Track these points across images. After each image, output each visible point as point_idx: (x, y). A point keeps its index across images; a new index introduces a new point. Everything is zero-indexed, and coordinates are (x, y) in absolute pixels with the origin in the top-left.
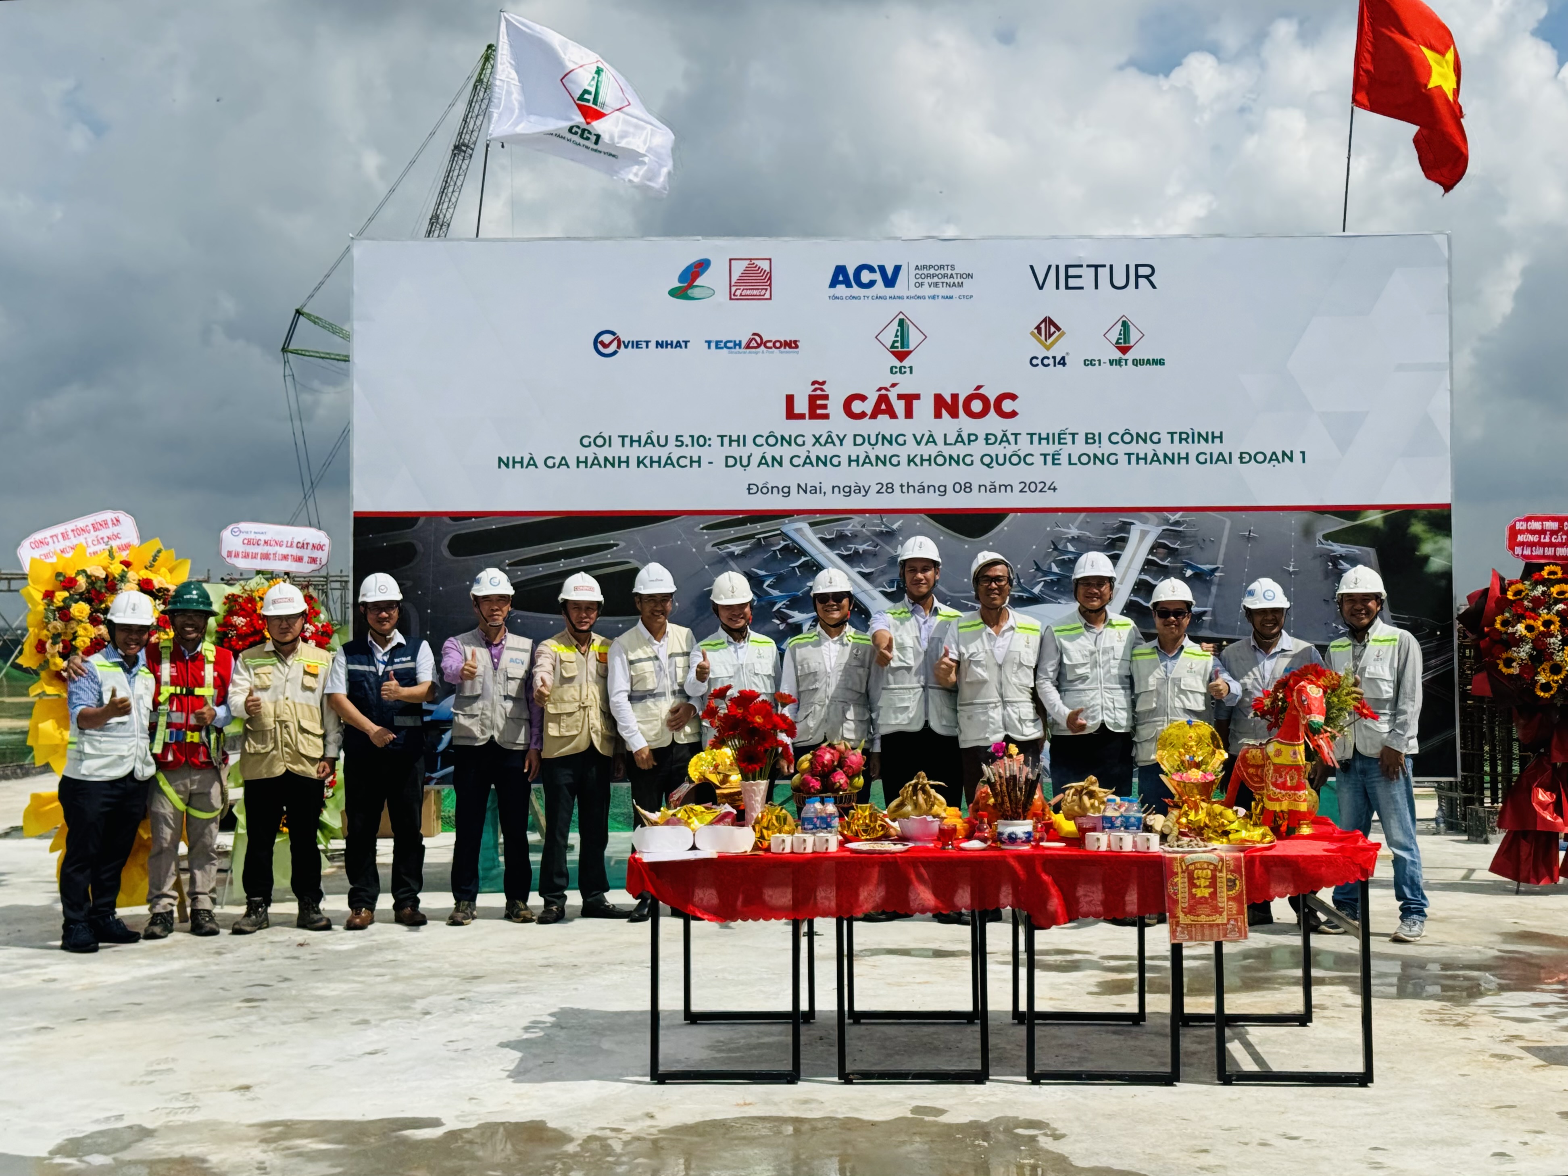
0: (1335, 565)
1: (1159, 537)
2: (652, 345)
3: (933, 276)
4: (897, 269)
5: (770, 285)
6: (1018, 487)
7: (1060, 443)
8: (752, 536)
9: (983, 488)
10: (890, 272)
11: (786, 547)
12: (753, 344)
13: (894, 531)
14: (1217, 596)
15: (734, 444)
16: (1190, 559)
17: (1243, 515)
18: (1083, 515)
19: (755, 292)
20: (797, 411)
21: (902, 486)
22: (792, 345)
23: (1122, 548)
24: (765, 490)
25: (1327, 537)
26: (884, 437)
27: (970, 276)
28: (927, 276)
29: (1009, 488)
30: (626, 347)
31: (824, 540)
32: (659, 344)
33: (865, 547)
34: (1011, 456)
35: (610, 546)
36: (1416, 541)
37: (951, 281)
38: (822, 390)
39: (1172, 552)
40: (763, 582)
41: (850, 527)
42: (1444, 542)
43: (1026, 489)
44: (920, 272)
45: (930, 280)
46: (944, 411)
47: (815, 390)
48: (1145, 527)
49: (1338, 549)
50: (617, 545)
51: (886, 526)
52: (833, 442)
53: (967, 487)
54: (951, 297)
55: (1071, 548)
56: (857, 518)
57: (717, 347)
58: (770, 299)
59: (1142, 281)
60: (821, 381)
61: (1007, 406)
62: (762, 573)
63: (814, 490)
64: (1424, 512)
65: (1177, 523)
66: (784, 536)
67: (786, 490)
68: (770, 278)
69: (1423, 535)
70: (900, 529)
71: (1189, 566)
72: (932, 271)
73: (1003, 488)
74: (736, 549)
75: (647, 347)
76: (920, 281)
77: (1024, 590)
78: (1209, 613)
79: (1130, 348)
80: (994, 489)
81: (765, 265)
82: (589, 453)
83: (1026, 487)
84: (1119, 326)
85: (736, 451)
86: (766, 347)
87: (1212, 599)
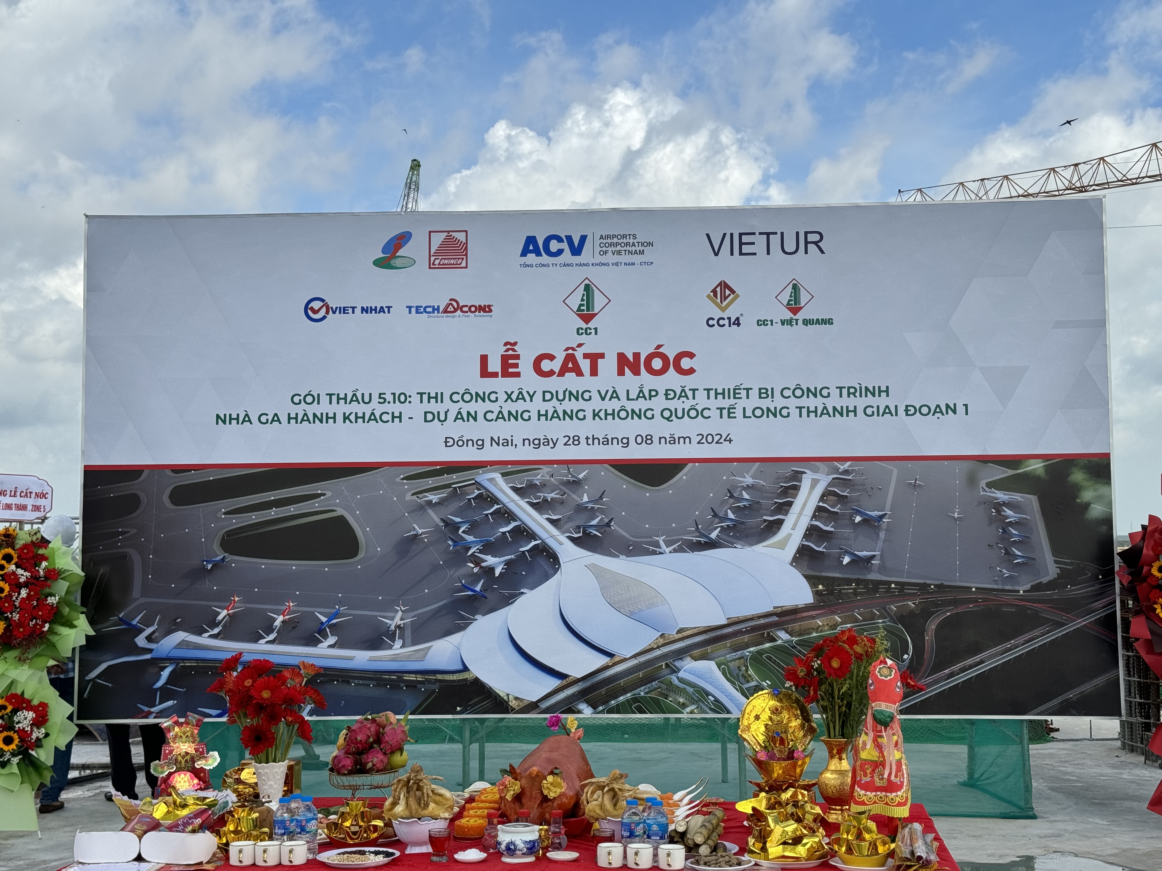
0: (998, 512)
1: (829, 485)
2: (358, 310)
3: (617, 244)
4: (583, 238)
5: (466, 255)
6: (695, 439)
7: (735, 398)
8: (448, 486)
9: (663, 440)
10: (576, 243)
11: (479, 496)
12: (451, 309)
13: (580, 480)
14: (885, 540)
15: (433, 401)
16: (859, 506)
17: (910, 464)
18: (757, 464)
19: (452, 262)
20: (490, 369)
21: (587, 438)
22: (486, 309)
23: (795, 496)
24: (460, 443)
25: (990, 485)
26: (571, 393)
27: (650, 244)
28: (611, 245)
29: (687, 440)
30: (334, 312)
31: (515, 490)
32: (364, 310)
33: (553, 495)
34: (689, 411)
35: (319, 496)
36: (1076, 489)
37: (634, 249)
38: (514, 350)
39: (842, 499)
40: (459, 528)
41: (539, 477)
42: (1103, 490)
43: (704, 440)
44: (604, 241)
45: (614, 249)
46: (627, 370)
47: (507, 350)
48: (816, 476)
49: (1001, 496)
50: (324, 495)
51: (573, 476)
52: (524, 399)
53: (648, 439)
54: (633, 264)
55: (746, 496)
56: (546, 469)
57: (417, 312)
58: (466, 267)
59: (812, 247)
60: (513, 342)
61: (686, 363)
62: (458, 520)
63: (506, 443)
64: (1085, 461)
65: (846, 472)
66: (478, 485)
67: (480, 443)
68: (466, 248)
69: (1085, 483)
70: (586, 478)
71: (858, 512)
72: (615, 240)
73: (682, 440)
74: (434, 498)
75: (353, 312)
76: (604, 249)
77: (702, 535)
78: (878, 557)
79: (801, 308)
80: (673, 441)
81: (461, 237)
82: (300, 410)
83: (703, 439)
84: (790, 289)
85: (434, 407)
86: (462, 311)
87: (880, 544)
